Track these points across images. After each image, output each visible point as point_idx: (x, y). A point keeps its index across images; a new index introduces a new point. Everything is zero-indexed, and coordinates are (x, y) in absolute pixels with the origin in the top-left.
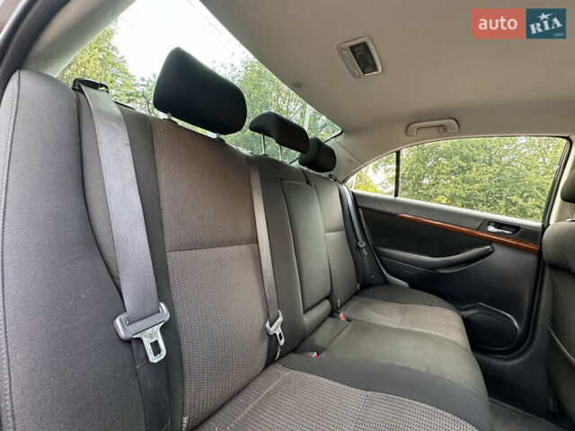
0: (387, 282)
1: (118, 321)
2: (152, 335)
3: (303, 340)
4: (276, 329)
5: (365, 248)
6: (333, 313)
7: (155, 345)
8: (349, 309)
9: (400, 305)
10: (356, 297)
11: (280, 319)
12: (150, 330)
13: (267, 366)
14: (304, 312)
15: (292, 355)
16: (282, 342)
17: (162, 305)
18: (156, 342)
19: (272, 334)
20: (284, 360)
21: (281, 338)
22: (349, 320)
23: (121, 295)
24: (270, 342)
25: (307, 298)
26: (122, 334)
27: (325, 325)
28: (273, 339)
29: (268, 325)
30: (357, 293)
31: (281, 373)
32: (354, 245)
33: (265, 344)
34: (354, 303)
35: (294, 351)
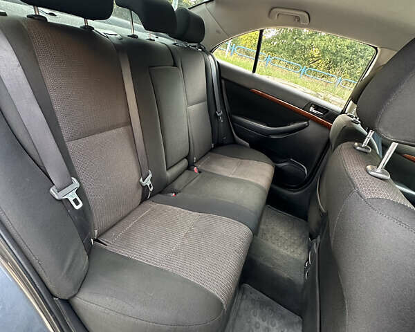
0: (235, 142)
1: (51, 190)
2: (72, 196)
3: (166, 186)
4: (148, 182)
5: (221, 116)
6: (189, 167)
7: (75, 200)
8: (203, 163)
9: (239, 160)
10: (210, 153)
11: (150, 176)
12: (71, 194)
13: (141, 203)
14: (167, 170)
15: (159, 195)
16: (151, 189)
17: (73, 178)
18: (76, 199)
19: (144, 185)
20: (153, 198)
21: (151, 187)
22: (200, 172)
23: (50, 179)
24: (143, 190)
25: (169, 160)
26: (57, 197)
27: (183, 176)
28: (145, 188)
29: (141, 180)
30: (211, 150)
31: (151, 205)
32: (213, 113)
33: (140, 191)
34: (208, 158)
35: (160, 193)
